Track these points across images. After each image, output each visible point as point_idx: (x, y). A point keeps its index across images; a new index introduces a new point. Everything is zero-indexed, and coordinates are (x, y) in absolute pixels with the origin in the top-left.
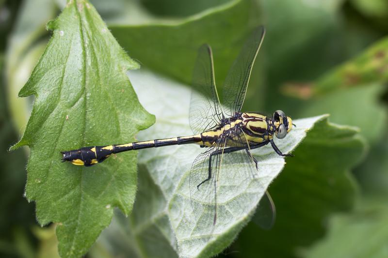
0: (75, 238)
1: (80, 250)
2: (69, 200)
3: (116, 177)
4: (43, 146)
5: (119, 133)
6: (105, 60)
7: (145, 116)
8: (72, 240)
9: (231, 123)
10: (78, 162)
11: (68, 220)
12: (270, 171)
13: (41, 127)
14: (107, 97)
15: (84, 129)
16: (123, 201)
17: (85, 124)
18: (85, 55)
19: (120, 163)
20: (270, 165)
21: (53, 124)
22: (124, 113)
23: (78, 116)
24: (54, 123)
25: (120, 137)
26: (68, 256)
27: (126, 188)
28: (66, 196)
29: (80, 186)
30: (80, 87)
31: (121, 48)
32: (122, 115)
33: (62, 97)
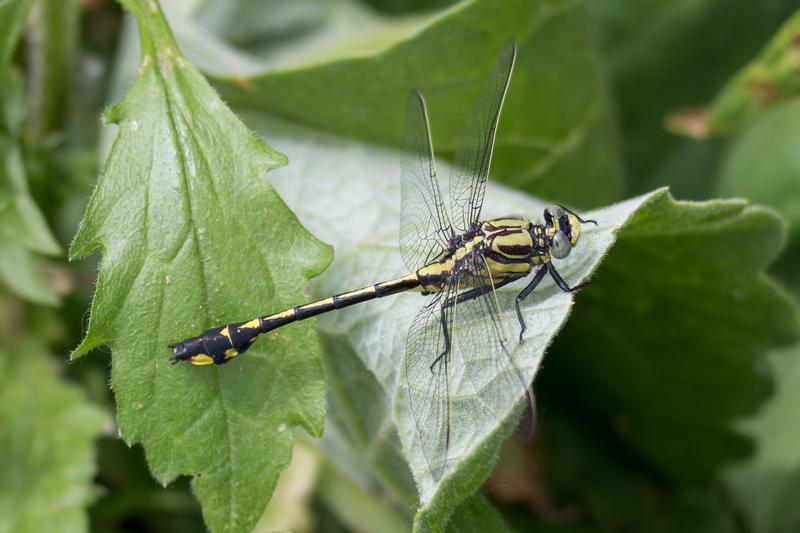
0: (233, 496)
1: (248, 516)
2: (205, 429)
3: (284, 371)
4: (133, 341)
5: (272, 292)
6: (222, 159)
7: (316, 249)
8: (228, 500)
9: (466, 245)
10: (202, 360)
11: (211, 467)
12: (546, 322)
13: (121, 307)
14: (237, 229)
15: (205, 295)
16: (306, 413)
17: (204, 286)
18: (182, 159)
19: (286, 344)
20: (546, 310)
21: (143, 298)
22: (276, 251)
23: (187, 274)
24: (144, 295)
25: (276, 298)
26: (228, 531)
27: (306, 389)
28: (198, 423)
29: (221, 399)
30: (181, 221)
31: (251, 133)
32: (272, 255)
33: (151, 245)
